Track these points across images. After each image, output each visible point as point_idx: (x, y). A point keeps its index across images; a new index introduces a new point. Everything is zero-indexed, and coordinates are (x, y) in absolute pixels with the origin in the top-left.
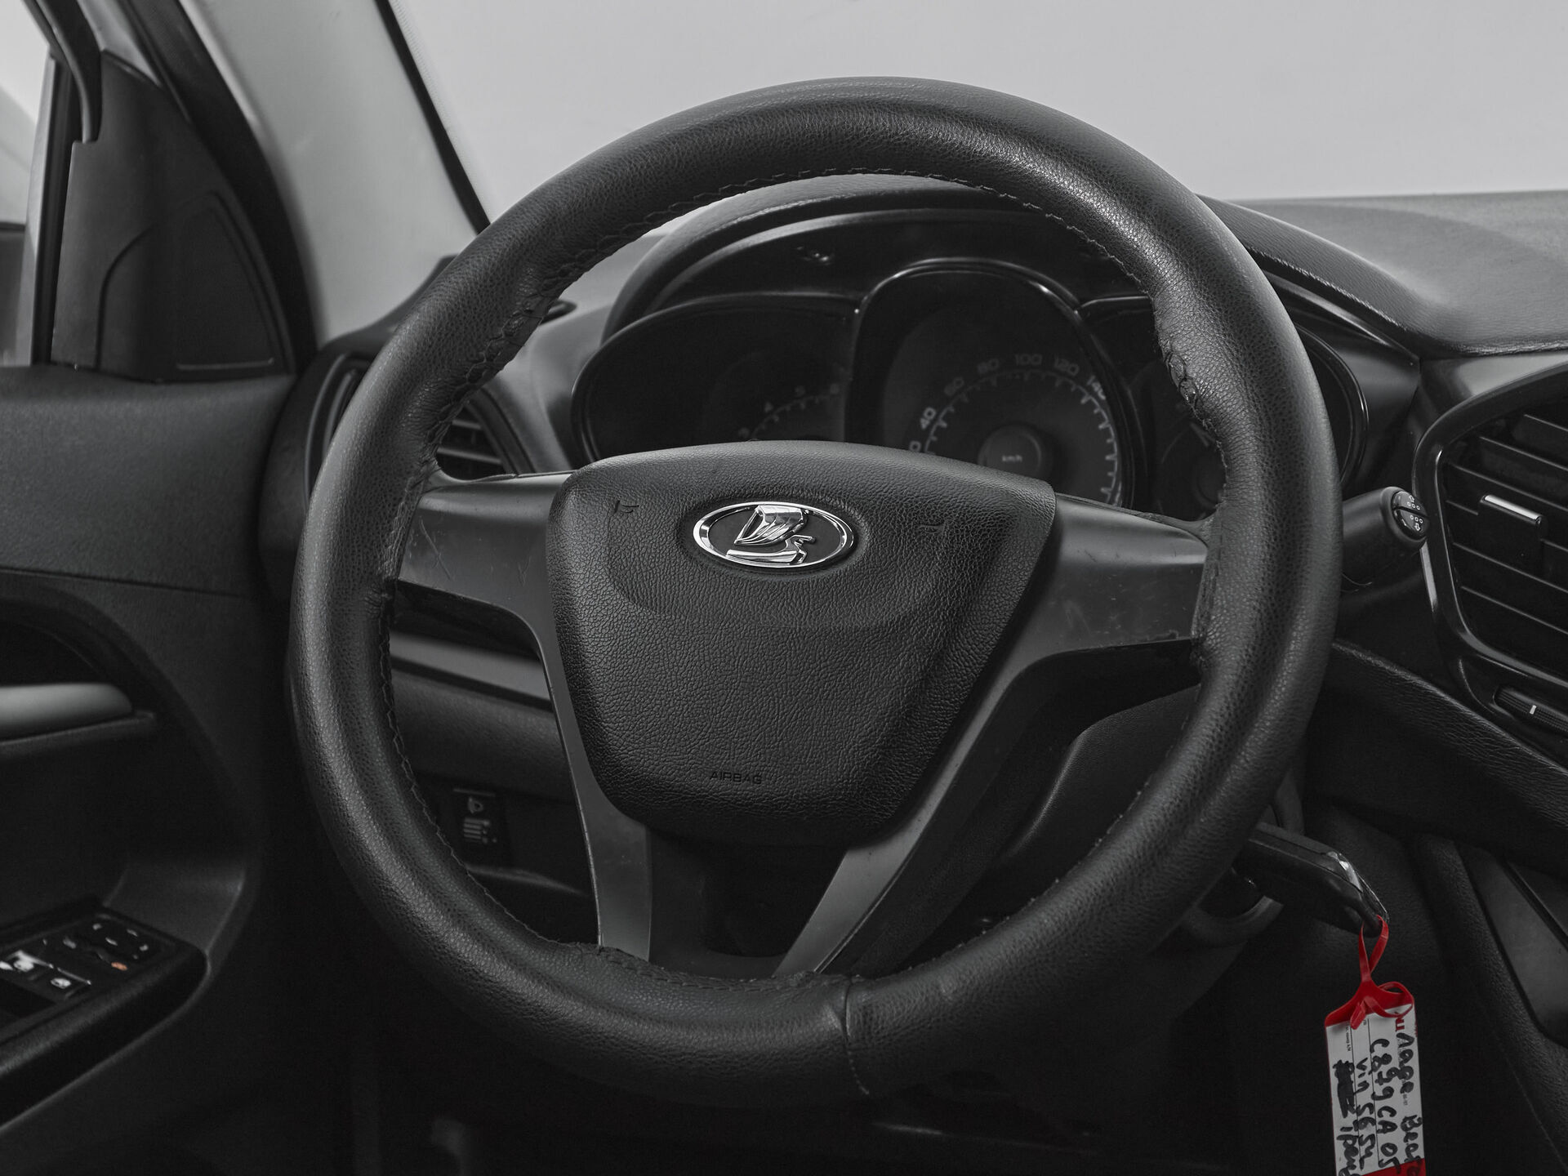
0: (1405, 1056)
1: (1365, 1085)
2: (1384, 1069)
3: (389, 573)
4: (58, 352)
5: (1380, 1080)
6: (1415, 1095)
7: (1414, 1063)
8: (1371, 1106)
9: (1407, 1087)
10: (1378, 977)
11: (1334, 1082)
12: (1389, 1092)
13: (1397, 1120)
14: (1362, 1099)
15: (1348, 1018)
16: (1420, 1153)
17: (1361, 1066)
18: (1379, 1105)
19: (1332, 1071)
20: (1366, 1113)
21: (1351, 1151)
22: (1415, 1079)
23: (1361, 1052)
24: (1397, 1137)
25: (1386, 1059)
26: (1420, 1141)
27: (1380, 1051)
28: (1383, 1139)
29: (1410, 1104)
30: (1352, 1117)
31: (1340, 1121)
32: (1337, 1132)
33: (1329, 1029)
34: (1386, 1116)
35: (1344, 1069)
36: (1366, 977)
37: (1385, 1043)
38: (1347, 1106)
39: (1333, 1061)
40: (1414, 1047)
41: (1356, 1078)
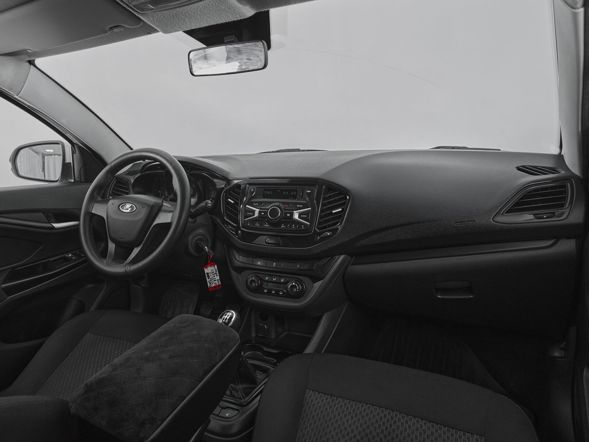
0: (216, 272)
1: (211, 275)
2: (213, 273)
3: (90, 211)
4: (76, 179)
5: (213, 275)
6: (218, 276)
7: (217, 272)
8: (212, 278)
9: (217, 276)
10: (211, 262)
11: (206, 275)
12: (214, 276)
13: (216, 280)
14: (211, 277)
15: (206, 267)
16: (220, 284)
17: (210, 273)
18: (213, 278)
19: (206, 274)
20: (212, 279)
21: (210, 284)
22: (218, 274)
23: (210, 271)
24: (216, 282)
25: (213, 272)
26: (220, 282)
27: (212, 271)
28: (214, 282)
29: (218, 278)
30: (209, 280)
31: (208, 280)
32: (208, 281)
33: (204, 269)
34: (214, 279)
35: (208, 274)
36: (209, 262)
37: (213, 270)
38: (209, 277)
39: (206, 273)
40: (217, 271)
41: (209, 274)
